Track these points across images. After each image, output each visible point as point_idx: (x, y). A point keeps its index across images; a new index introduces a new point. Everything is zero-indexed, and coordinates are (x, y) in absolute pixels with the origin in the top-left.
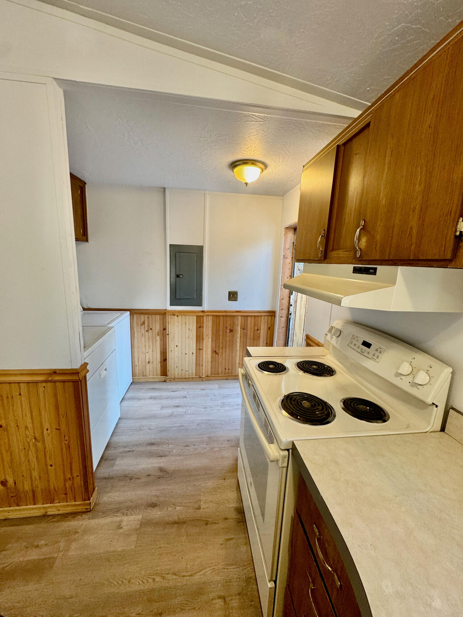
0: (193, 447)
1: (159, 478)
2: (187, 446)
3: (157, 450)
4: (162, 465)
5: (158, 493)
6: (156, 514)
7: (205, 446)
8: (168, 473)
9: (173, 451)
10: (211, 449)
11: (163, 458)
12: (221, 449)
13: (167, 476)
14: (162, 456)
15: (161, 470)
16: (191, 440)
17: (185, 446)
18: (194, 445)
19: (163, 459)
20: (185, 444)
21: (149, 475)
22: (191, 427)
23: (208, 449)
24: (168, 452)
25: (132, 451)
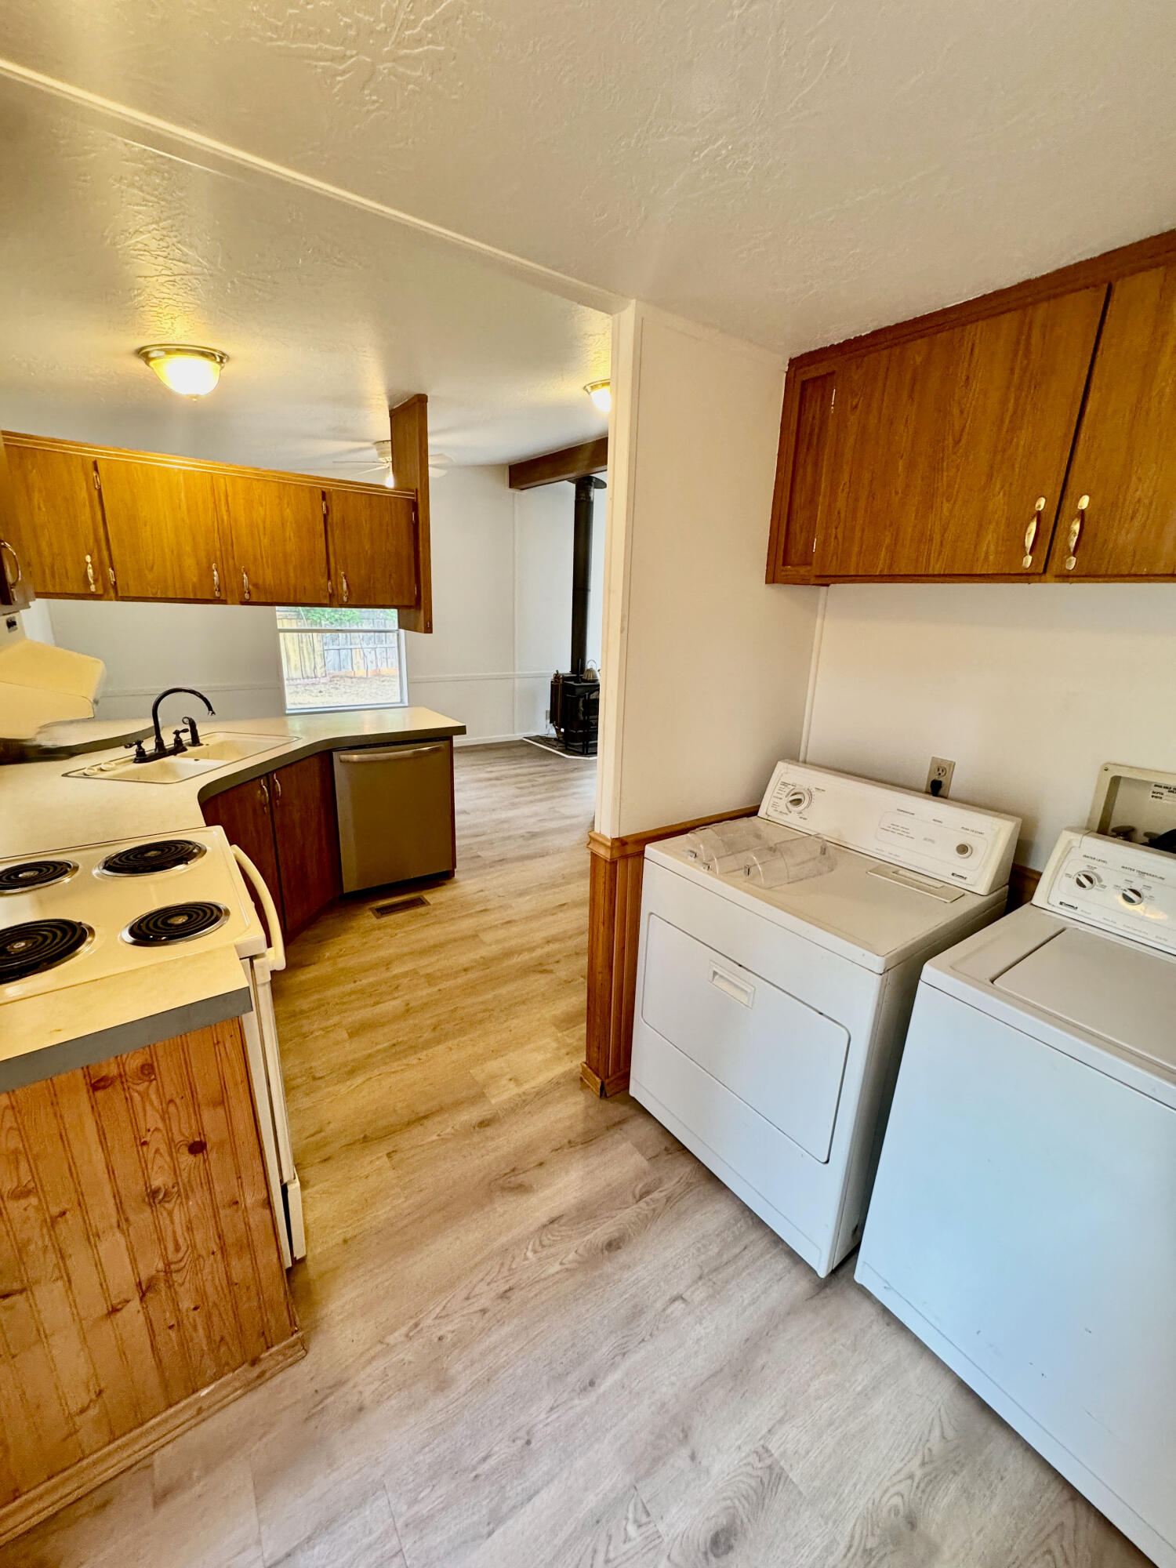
0: (484, 1302)
1: (513, 1170)
2: (505, 1295)
3: (586, 1233)
4: (533, 1200)
5: (491, 1144)
6: (469, 1115)
7: (446, 1329)
8: (503, 1189)
9: (535, 1252)
10: (416, 1325)
11: (544, 1220)
12: (379, 1347)
13: (501, 1182)
14: (552, 1222)
15: (522, 1189)
16: (506, 1330)
17: (510, 1289)
18: (484, 1311)
19: (542, 1216)
20: (517, 1296)
21: (541, 1164)
22: (548, 1401)
23: (429, 1321)
24: (546, 1242)
25: (641, 1197)
